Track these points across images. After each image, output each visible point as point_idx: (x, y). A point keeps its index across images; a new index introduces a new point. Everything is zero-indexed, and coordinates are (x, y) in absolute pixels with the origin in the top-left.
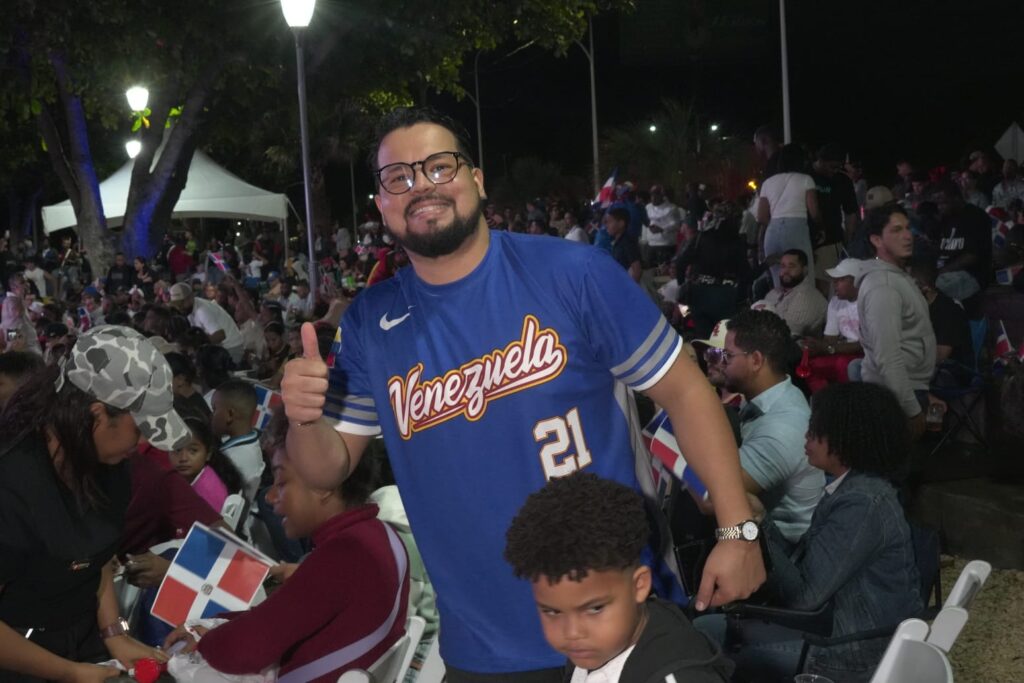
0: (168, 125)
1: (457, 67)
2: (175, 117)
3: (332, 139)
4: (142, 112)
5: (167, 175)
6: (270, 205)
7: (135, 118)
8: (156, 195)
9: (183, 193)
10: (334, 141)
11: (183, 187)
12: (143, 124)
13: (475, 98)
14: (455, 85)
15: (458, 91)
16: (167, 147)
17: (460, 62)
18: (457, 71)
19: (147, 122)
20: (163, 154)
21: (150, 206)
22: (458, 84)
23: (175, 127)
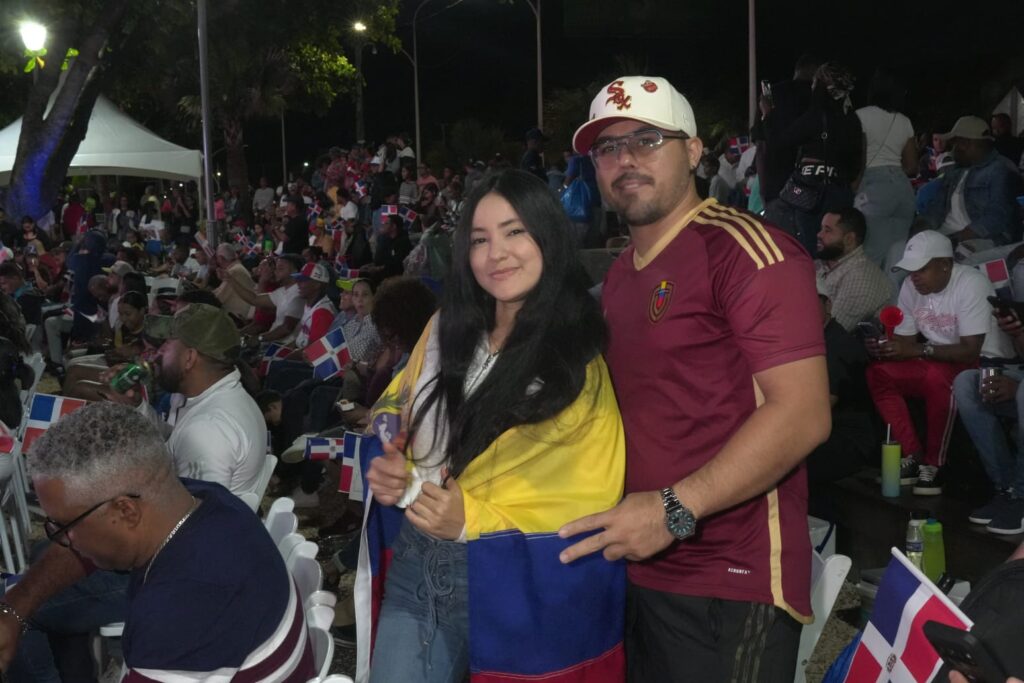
0: (65, 67)
1: (393, 17)
2: (71, 58)
3: (254, 90)
4: (36, 52)
5: (62, 123)
6: (183, 162)
7: (29, 58)
8: (50, 144)
9: (83, 145)
10: (255, 92)
11: (83, 138)
12: (37, 64)
13: (413, 58)
14: (390, 36)
15: (394, 42)
16: (63, 90)
17: (396, 11)
18: (393, 21)
19: (42, 63)
20: (58, 99)
21: (42, 157)
22: (394, 34)
23: (72, 69)
